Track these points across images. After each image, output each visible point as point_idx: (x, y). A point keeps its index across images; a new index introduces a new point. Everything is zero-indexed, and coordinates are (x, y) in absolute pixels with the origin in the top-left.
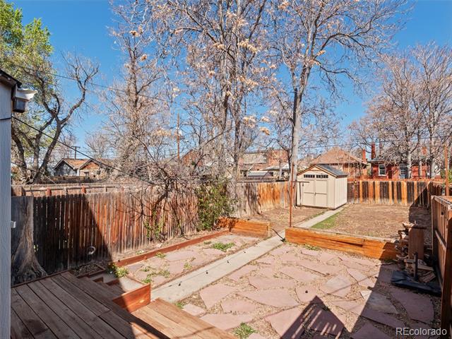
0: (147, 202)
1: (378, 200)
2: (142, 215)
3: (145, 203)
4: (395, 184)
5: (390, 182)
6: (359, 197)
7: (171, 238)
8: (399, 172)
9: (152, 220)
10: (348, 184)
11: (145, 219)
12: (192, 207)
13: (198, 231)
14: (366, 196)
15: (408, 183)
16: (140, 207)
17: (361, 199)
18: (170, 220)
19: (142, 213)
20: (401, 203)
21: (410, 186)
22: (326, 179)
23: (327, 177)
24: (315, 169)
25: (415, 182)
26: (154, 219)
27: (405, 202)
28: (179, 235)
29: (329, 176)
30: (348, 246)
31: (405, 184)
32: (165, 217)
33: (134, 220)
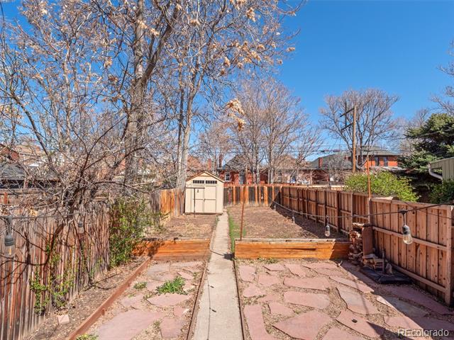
0: (39, 235)
1: (247, 203)
2: (26, 268)
3: (34, 239)
4: (260, 188)
5: (256, 187)
6: (233, 201)
7: (76, 294)
8: (239, 178)
9: (45, 272)
10: (224, 189)
11: (32, 272)
12: (102, 233)
13: (109, 268)
14: (238, 199)
15: (268, 187)
16: (24, 249)
17: (234, 202)
18: (74, 261)
19: (28, 262)
20: (264, 204)
21: (270, 189)
22: (215, 185)
23: (216, 182)
24: (204, 174)
25: (273, 187)
26: (48, 267)
27: (266, 203)
28: (86, 284)
29: (218, 182)
30: (303, 252)
31: (266, 188)
32: (67, 259)
33: (9, 283)
